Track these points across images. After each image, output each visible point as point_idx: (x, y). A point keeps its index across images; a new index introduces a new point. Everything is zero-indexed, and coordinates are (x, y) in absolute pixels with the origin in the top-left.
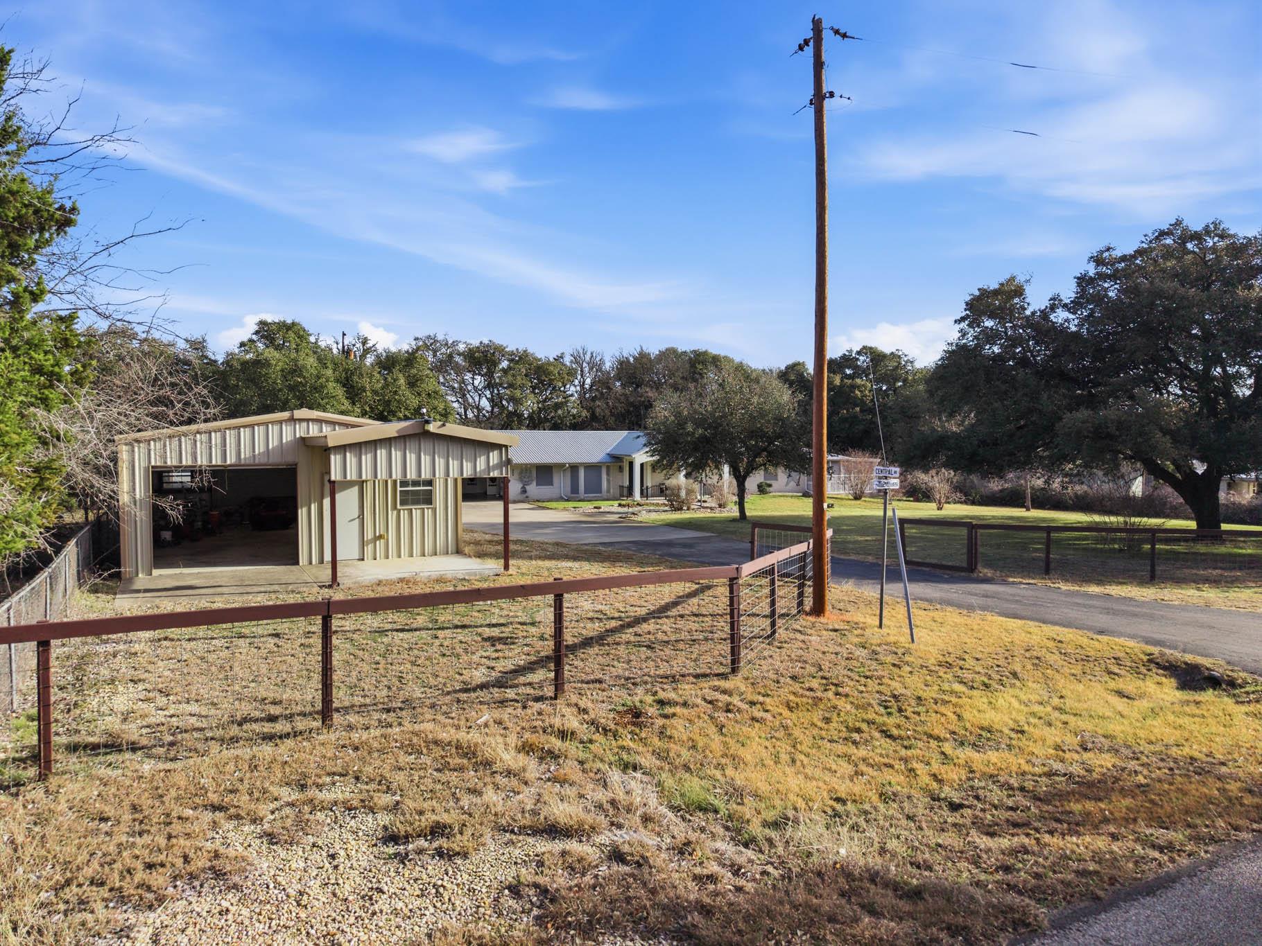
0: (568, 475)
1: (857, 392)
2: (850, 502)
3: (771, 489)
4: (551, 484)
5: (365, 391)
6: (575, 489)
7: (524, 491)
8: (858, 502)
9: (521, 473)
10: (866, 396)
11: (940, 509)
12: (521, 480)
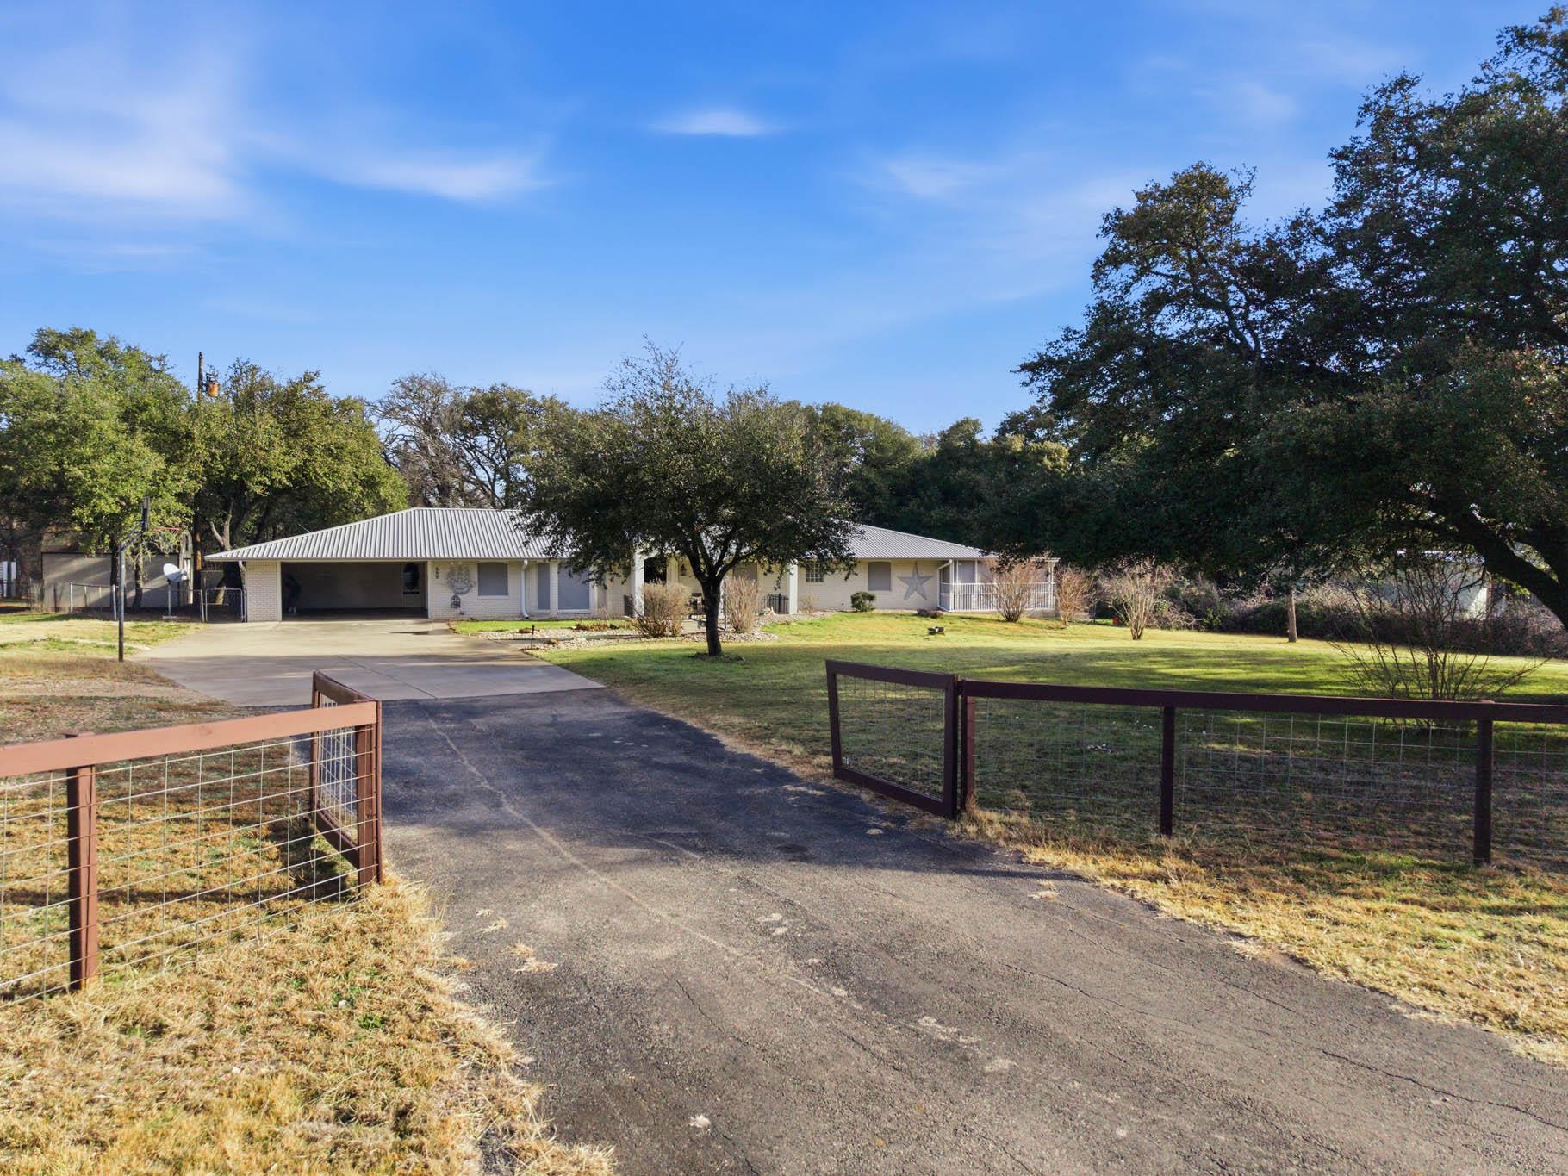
0: (534, 575)
1: (1046, 461)
2: (998, 625)
3: (874, 604)
4: (506, 593)
5: (193, 440)
6: (544, 602)
7: (456, 604)
8: (1010, 626)
9: (451, 574)
10: (1059, 467)
11: (1137, 637)
12: (451, 585)
